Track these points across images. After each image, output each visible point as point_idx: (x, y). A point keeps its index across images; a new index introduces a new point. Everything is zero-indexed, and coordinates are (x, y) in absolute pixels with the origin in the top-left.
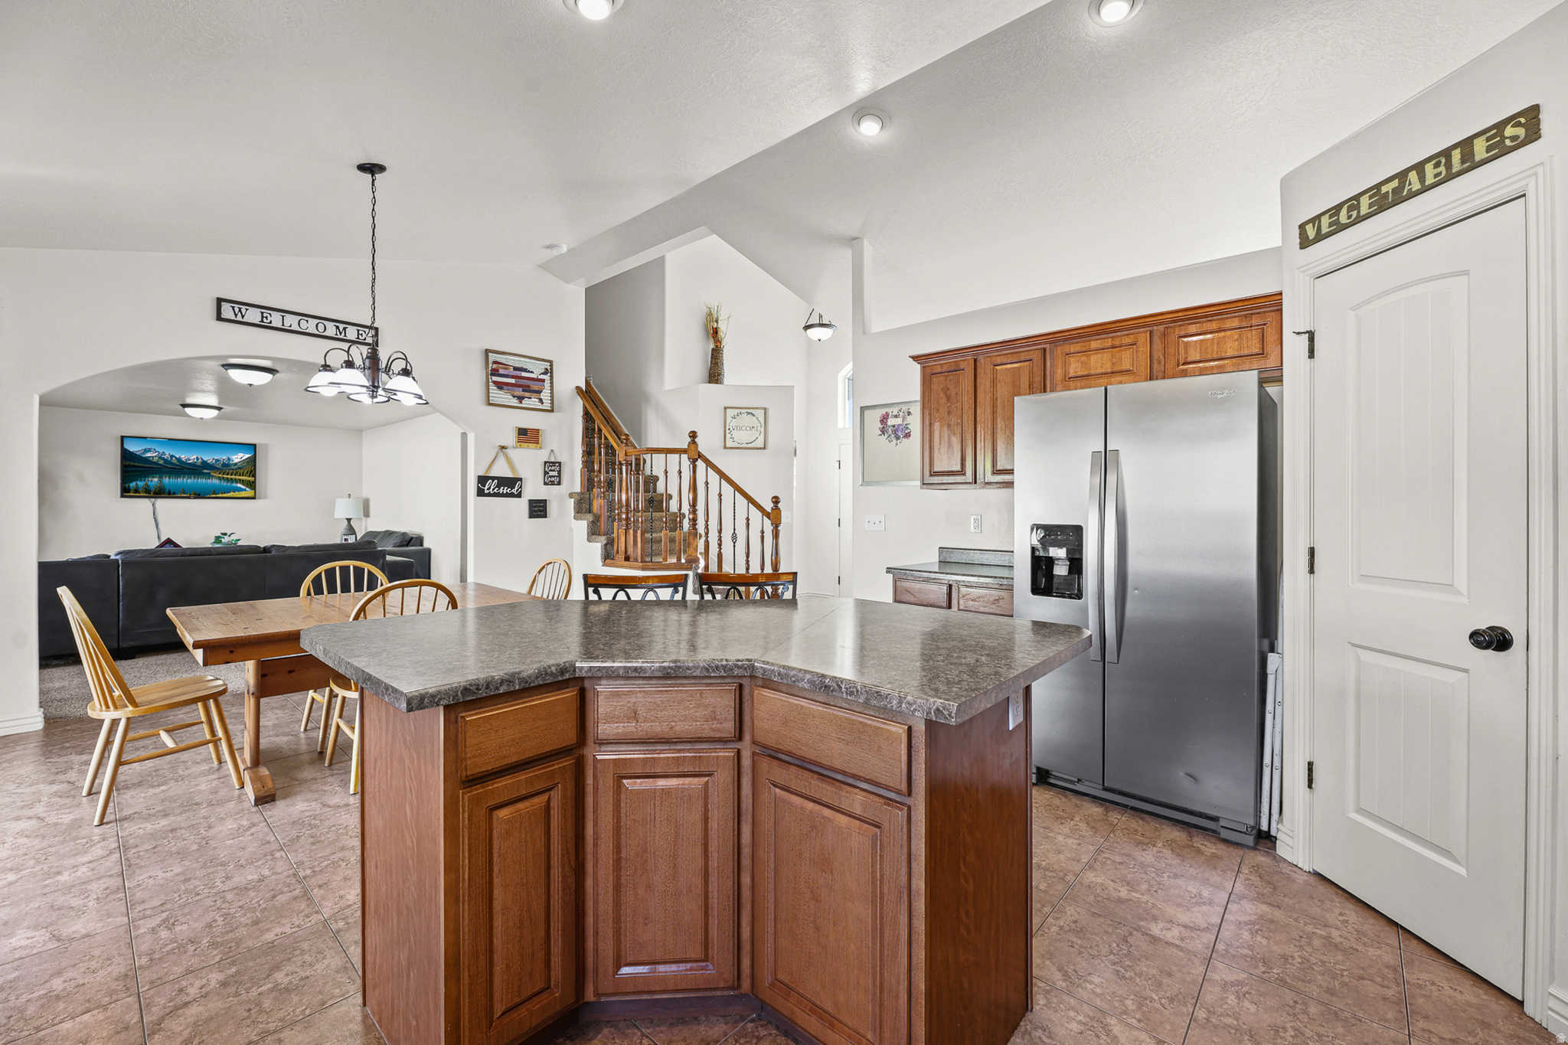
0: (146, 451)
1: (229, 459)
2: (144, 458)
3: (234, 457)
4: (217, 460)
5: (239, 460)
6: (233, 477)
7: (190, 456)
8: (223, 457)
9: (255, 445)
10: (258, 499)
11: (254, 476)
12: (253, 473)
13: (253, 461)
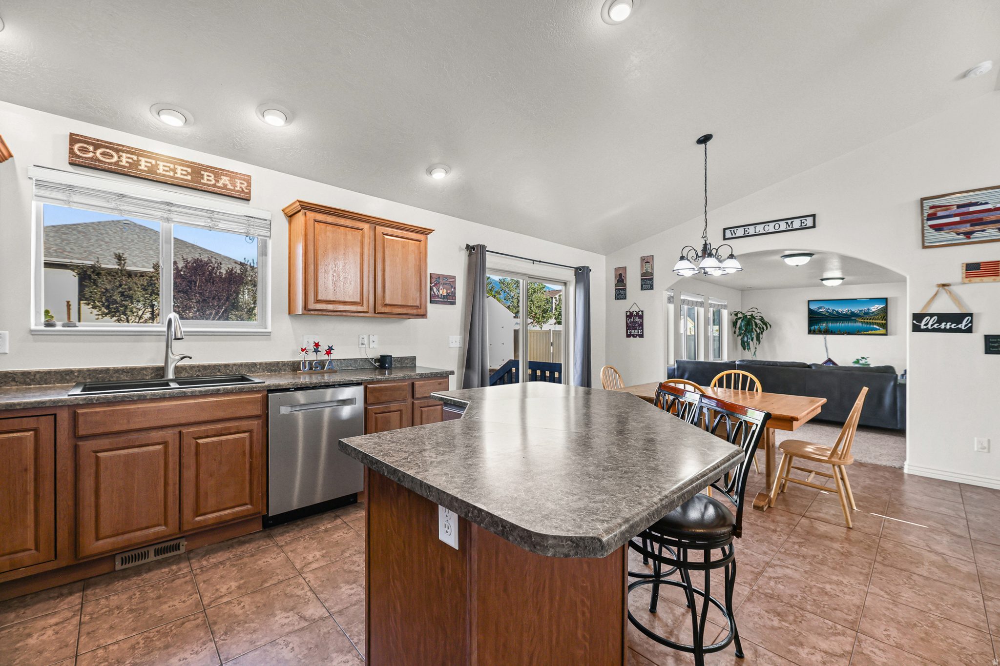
0: (820, 308)
1: (868, 309)
2: (820, 312)
3: (872, 308)
4: (861, 311)
5: (875, 310)
6: (871, 321)
7: (844, 309)
8: (864, 308)
9: (886, 299)
10: (890, 335)
11: (886, 320)
12: (885, 318)
13: (885, 311)
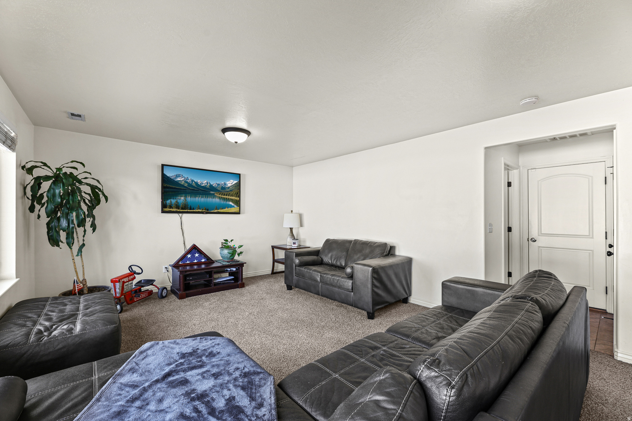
0: (178, 176)
1: (225, 184)
2: (175, 181)
3: (228, 183)
4: (218, 184)
5: (230, 185)
6: (227, 197)
7: (203, 181)
9: (240, 175)
10: (242, 214)
11: (239, 196)
12: (238, 194)
13: (238, 185)
